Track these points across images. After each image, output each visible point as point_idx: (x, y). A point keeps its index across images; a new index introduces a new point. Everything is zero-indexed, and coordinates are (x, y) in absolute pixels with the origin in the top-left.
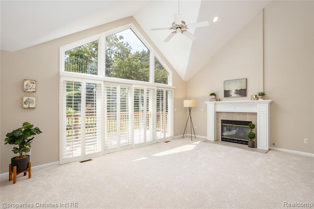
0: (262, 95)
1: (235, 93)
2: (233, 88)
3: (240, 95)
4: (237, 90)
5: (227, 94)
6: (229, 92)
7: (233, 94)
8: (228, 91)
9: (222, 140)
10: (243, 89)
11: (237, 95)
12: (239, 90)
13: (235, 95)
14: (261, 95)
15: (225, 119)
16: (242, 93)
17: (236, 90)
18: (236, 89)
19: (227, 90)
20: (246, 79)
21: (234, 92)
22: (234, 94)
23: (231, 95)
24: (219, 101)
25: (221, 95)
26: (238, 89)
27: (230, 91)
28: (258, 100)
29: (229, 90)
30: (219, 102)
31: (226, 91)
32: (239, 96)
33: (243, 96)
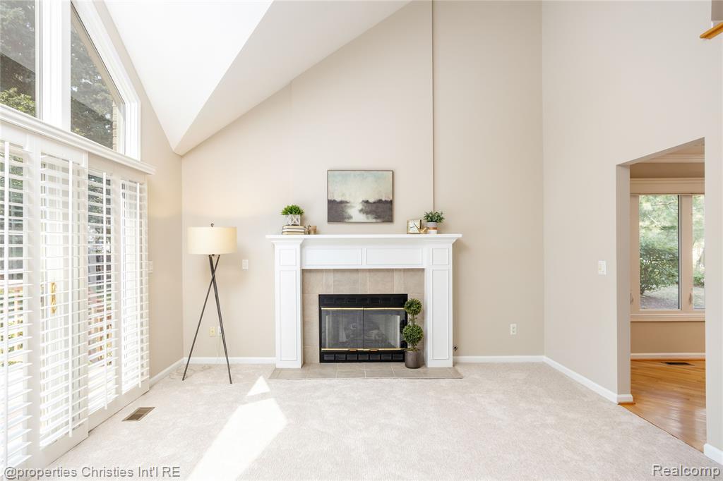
0: (434, 219)
1: (361, 211)
2: (356, 195)
3: (376, 218)
4: (367, 202)
5: (336, 212)
6: (343, 205)
7: (355, 212)
8: (342, 202)
9: (322, 360)
10: (384, 199)
11: (368, 218)
12: (374, 203)
13: (362, 218)
14: (436, 221)
15: (332, 292)
16: (382, 211)
17: (363, 201)
18: (365, 199)
19: (338, 199)
20: (393, 173)
21: (360, 207)
22: (358, 212)
23: (350, 217)
24: (315, 232)
25: (318, 213)
26: (371, 200)
27: (347, 202)
28: (426, 232)
29: (343, 199)
30: (312, 236)
31: (334, 201)
32: (374, 220)
33: (383, 222)
